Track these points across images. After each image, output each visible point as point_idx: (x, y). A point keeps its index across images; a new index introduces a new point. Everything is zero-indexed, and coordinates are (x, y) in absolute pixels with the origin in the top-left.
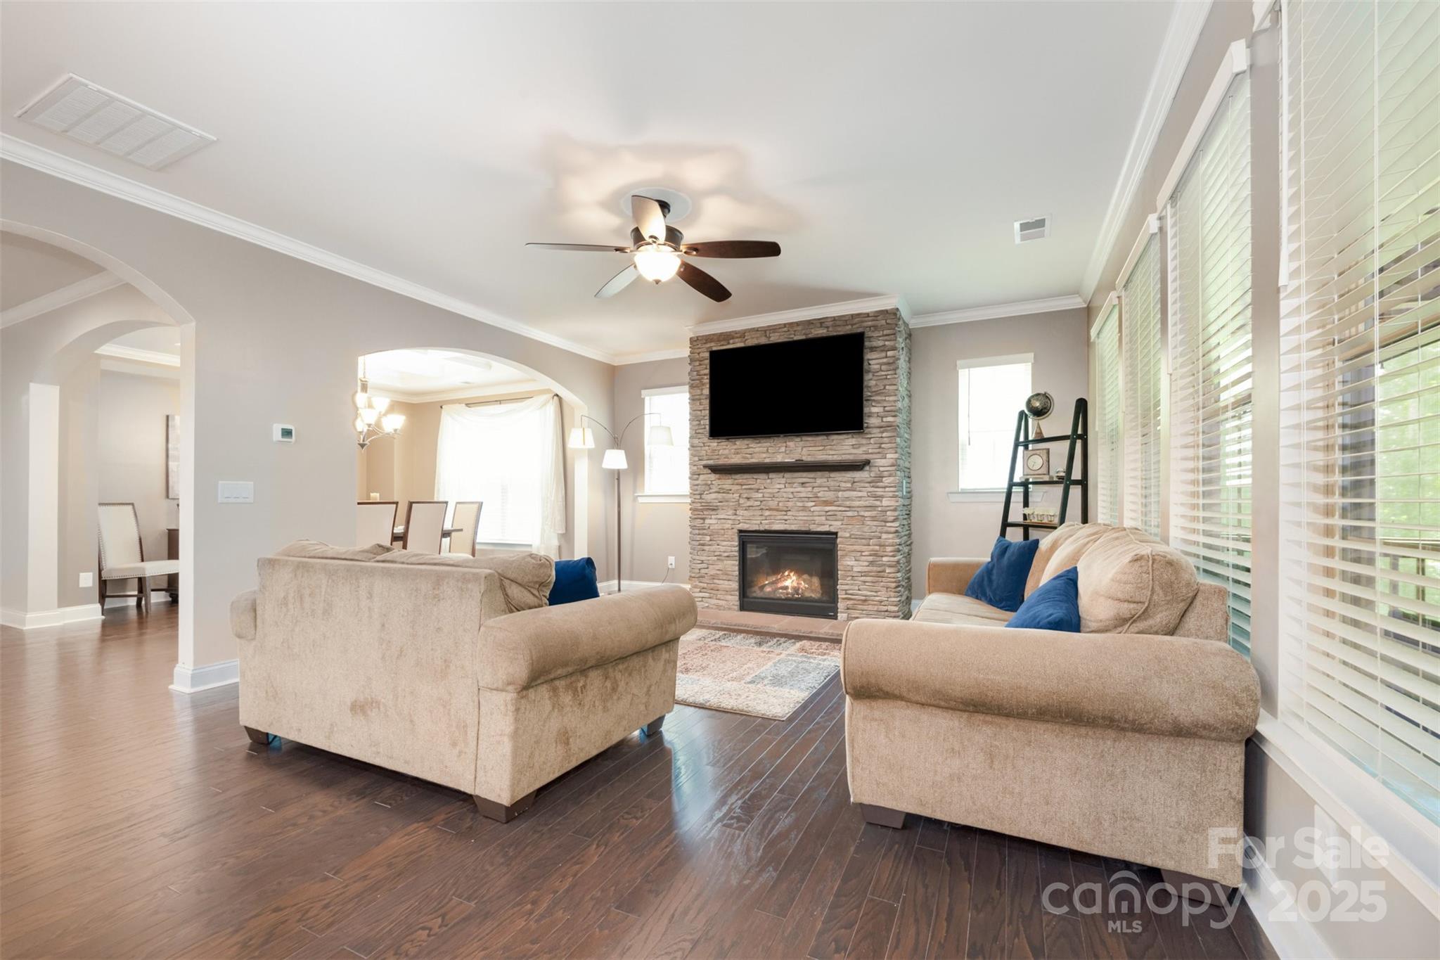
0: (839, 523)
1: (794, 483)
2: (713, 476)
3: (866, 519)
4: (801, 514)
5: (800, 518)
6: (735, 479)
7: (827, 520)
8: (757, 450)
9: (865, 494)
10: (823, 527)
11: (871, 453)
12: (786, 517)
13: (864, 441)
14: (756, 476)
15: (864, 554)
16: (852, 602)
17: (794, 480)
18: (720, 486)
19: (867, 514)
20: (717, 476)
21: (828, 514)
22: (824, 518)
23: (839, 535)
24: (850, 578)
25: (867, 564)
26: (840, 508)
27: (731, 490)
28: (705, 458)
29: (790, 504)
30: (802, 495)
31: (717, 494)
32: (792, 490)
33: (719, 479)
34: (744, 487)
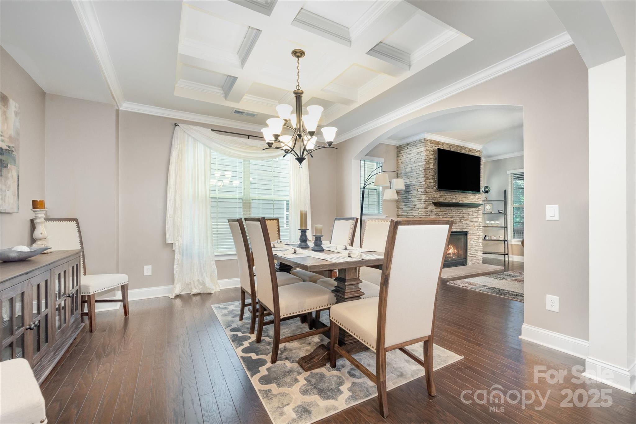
0: (469, 228)
1: (458, 212)
2: (434, 207)
3: (476, 226)
4: (460, 224)
5: (460, 226)
6: (440, 209)
7: (467, 227)
8: (448, 197)
9: (474, 217)
10: (466, 229)
11: (477, 202)
12: (456, 226)
13: (475, 197)
14: (447, 208)
15: (475, 239)
16: (472, 257)
17: (459, 211)
18: (436, 212)
19: (476, 224)
20: (435, 207)
21: (467, 224)
22: (466, 226)
23: (469, 232)
24: (472, 249)
25: (475, 242)
26: (470, 222)
27: (439, 214)
28: (431, 198)
29: (457, 220)
30: (460, 217)
31: (435, 216)
32: (457, 214)
33: (435, 209)
34: (444, 213)
